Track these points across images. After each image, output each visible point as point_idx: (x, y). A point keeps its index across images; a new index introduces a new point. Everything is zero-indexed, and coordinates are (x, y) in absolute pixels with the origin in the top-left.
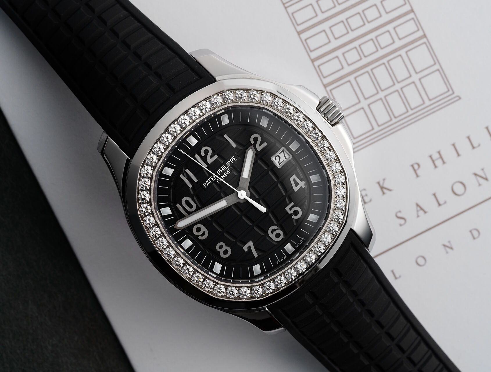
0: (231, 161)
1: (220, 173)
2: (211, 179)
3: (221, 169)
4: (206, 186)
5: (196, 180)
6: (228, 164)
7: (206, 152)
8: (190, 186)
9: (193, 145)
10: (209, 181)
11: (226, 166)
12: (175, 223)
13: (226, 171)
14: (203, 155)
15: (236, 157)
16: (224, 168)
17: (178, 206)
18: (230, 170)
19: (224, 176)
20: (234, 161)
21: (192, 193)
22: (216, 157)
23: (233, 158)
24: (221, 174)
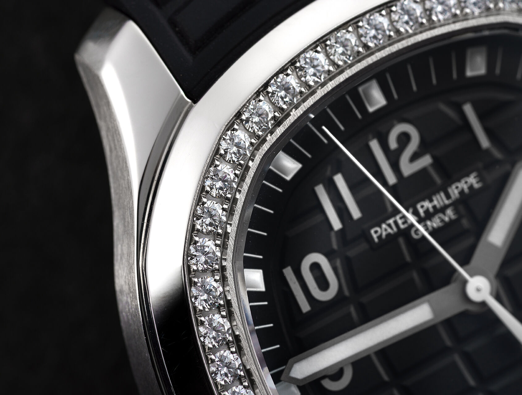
0: (463, 185)
1: (427, 211)
2: (396, 222)
3: (431, 201)
4: (380, 237)
5: (356, 213)
6: (454, 191)
7: (404, 139)
8: (336, 224)
9: (371, 109)
10: (389, 225)
11: (448, 196)
12: (285, 363)
13: (443, 210)
14: (393, 144)
15: (481, 178)
16: (439, 200)
17: (288, 272)
18: (456, 211)
19: (435, 223)
20: (471, 187)
21: (335, 246)
22: (426, 161)
23: (472, 180)
24: (429, 215)
